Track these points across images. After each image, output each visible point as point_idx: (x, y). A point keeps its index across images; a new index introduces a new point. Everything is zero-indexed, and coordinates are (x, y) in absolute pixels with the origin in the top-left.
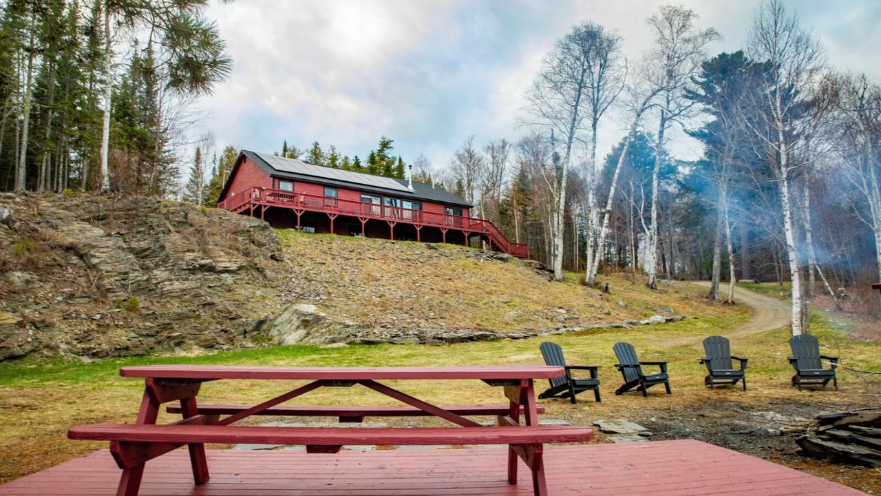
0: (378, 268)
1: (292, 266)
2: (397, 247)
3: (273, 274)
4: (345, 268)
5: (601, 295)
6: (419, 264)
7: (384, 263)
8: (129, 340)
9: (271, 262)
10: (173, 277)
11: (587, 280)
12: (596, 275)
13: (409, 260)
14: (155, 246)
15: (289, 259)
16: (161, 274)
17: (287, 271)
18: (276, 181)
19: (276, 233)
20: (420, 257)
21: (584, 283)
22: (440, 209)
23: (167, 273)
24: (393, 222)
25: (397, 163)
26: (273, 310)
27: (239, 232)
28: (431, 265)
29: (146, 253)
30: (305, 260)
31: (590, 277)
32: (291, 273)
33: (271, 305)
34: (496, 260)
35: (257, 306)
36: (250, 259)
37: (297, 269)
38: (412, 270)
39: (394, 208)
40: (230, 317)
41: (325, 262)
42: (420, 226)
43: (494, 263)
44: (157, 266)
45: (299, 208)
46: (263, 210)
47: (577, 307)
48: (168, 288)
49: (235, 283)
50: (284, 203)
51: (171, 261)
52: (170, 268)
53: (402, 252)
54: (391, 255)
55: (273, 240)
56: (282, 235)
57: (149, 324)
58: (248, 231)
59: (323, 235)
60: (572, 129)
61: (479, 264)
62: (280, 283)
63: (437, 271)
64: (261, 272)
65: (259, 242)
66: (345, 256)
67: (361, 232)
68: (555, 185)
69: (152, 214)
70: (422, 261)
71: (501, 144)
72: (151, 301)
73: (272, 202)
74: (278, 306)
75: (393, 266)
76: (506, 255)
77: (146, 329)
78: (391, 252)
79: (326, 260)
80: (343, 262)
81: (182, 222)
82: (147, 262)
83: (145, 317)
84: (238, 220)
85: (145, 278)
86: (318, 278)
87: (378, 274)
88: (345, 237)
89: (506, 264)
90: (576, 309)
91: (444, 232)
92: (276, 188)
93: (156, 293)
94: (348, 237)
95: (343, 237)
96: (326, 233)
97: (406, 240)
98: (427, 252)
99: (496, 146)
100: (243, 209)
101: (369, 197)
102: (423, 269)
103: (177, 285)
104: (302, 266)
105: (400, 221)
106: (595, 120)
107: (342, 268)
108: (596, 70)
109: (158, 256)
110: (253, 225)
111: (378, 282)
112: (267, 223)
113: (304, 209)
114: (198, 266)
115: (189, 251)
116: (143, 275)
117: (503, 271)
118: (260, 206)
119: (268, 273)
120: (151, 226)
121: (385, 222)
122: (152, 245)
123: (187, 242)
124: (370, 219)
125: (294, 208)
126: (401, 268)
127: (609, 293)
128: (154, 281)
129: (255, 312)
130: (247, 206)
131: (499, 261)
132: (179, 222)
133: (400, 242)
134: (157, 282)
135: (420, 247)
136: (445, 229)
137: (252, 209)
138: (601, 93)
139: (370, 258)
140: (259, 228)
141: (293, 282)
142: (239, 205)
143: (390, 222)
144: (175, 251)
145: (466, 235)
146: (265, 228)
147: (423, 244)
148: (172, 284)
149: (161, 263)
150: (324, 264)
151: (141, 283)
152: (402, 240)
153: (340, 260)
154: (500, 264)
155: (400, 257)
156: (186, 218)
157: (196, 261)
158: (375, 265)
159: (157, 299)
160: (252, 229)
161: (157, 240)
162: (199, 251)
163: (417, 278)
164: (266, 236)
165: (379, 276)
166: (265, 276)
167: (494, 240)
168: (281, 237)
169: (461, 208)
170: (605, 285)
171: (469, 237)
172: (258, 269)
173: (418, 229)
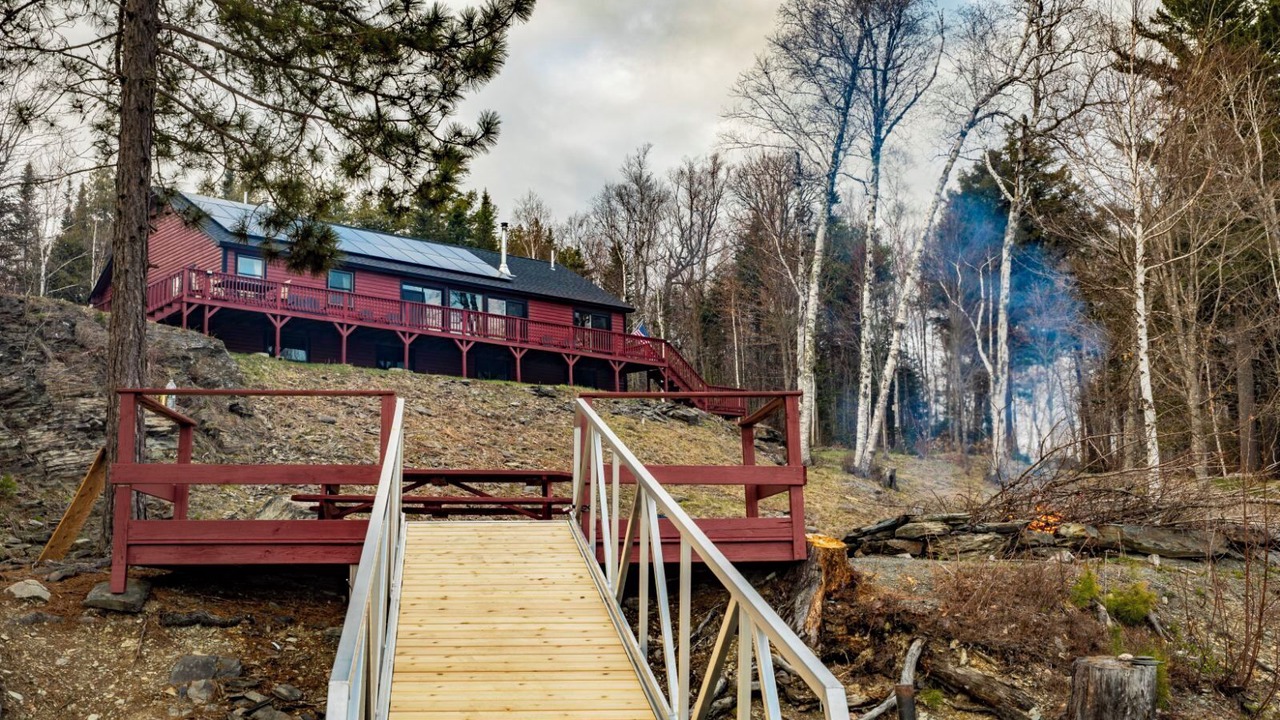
0: (437, 433)
1: (270, 426)
2: (475, 391)
3: (236, 441)
4: (372, 431)
5: (878, 493)
6: (517, 425)
7: (449, 424)
8: (7, 547)
9: (230, 419)
10: (63, 443)
11: (856, 463)
12: (873, 454)
13: (498, 418)
14: (28, 385)
15: (263, 412)
16: (40, 436)
17: (261, 435)
18: (231, 256)
19: (238, 362)
20: (518, 413)
21: (849, 469)
22: (567, 316)
23: (52, 434)
24: (468, 342)
25: (477, 206)
26: (242, 506)
27: (167, 359)
28: (540, 428)
29: (14, 398)
30: (296, 416)
31: (862, 458)
32: (269, 440)
33: (237, 498)
34: (672, 421)
35: (212, 499)
36: (191, 412)
37: (279, 432)
38: (503, 437)
39: (468, 312)
40: (165, 516)
41: (334, 418)
42: (522, 349)
43: (668, 425)
44: (33, 422)
45: (278, 312)
46: (208, 315)
47: (823, 513)
48: (57, 461)
49: (167, 456)
50: (246, 300)
51: (56, 413)
52: (57, 425)
53: (484, 402)
54: (462, 407)
55: (231, 375)
56: (247, 366)
57: (36, 522)
58: (185, 358)
59: (328, 366)
60: (835, 156)
61: (638, 427)
62: (250, 458)
63: (551, 439)
64: (214, 437)
65: (206, 379)
66: (372, 408)
67: (403, 360)
68: (801, 270)
69: (13, 326)
70: (522, 419)
71: (709, 166)
72: (29, 485)
73: (225, 300)
74: (251, 500)
75: (466, 428)
76: (694, 412)
77: (32, 531)
78: (463, 401)
79: (336, 416)
80: (369, 420)
81: (65, 340)
82: (14, 415)
83: (27, 511)
84: (166, 336)
85: (15, 443)
86: (323, 449)
87: (436, 444)
88: (371, 371)
89: (692, 428)
90: (818, 516)
91: (571, 363)
92: (230, 272)
93: (35, 471)
94: (378, 371)
95: (368, 371)
96: (331, 363)
97: (493, 377)
98: (534, 403)
99: (697, 169)
100: (168, 312)
101: (419, 289)
102: (525, 435)
103: (71, 457)
104: (289, 426)
105: (482, 340)
106: (878, 142)
107: (367, 431)
108: (882, 38)
109: (33, 405)
110: (193, 345)
111: (437, 459)
112: (220, 343)
113: (290, 314)
114: (100, 423)
115: (83, 395)
116: (11, 438)
117: (684, 443)
118: (201, 308)
119: (227, 438)
120: (13, 348)
121: (451, 341)
122: (24, 384)
123: (78, 378)
124: (420, 335)
125: (268, 311)
126: (481, 433)
127: (897, 490)
128: (31, 450)
129: (209, 508)
130: (176, 308)
131: (678, 423)
132: (59, 341)
133: (480, 383)
134: (35, 450)
135: (520, 393)
136: (574, 356)
137: (186, 313)
138: (891, 86)
139: (421, 413)
140: (205, 352)
141: (275, 457)
142: (160, 305)
143: (461, 341)
144: (58, 395)
145: (617, 369)
146: (215, 353)
147: (526, 387)
148: (62, 456)
149: (39, 416)
150: (333, 423)
151: (8, 451)
152: (487, 378)
153: (362, 416)
154: (680, 428)
155: (480, 411)
156: (73, 333)
157: (98, 415)
158: (431, 426)
159: (38, 482)
160: (191, 354)
161: (32, 375)
162: (101, 395)
163: (512, 452)
164: (219, 368)
165: (438, 446)
166: (220, 445)
167: (674, 379)
168: (246, 370)
169: (610, 314)
170: (888, 474)
171: (623, 374)
172: (207, 431)
173: (518, 356)
